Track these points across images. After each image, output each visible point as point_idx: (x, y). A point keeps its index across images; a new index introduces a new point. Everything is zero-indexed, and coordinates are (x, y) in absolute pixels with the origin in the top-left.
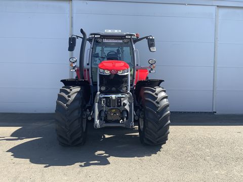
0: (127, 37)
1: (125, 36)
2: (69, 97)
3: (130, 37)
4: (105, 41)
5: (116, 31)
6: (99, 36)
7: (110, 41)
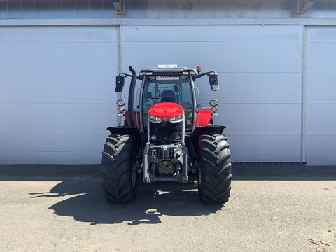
0: (184, 73)
1: (182, 72)
2: (116, 147)
3: (188, 73)
4: (159, 78)
5: (171, 66)
6: (151, 74)
7: (165, 78)
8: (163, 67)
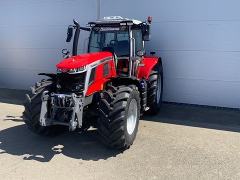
0: (121, 24)
1: (119, 24)
3: (125, 24)
4: (103, 29)
5: (115, 18)
6: (94, 25)
7: (107, 29)
8: (108, 19)
